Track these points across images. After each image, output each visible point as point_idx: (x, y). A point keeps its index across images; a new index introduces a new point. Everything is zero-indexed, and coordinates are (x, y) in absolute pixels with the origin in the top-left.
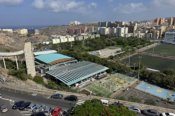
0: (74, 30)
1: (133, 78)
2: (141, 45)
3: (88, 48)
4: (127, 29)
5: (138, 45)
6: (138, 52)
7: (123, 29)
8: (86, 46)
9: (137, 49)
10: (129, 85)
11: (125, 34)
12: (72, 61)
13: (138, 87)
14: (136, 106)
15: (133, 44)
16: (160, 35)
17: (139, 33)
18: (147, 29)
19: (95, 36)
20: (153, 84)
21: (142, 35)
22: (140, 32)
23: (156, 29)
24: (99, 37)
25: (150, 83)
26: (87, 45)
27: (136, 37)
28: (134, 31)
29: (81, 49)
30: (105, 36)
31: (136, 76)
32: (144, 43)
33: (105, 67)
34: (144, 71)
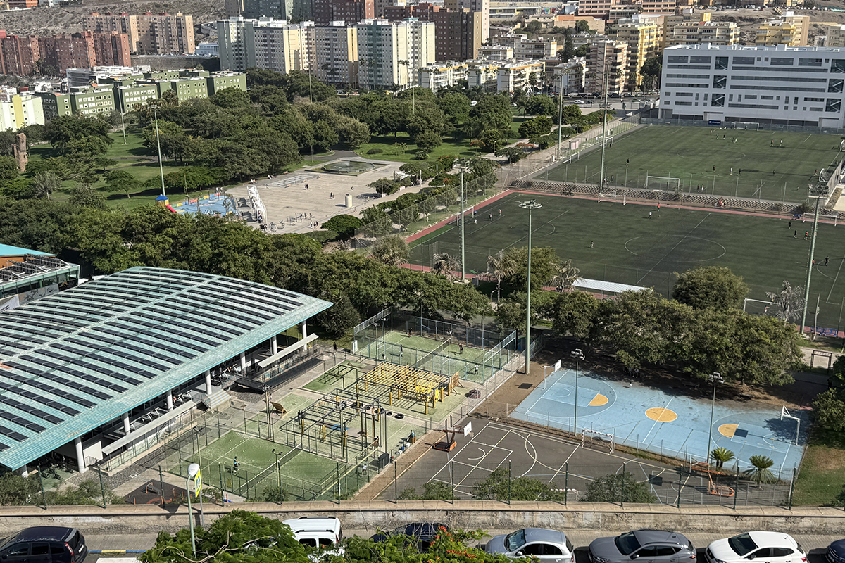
0: (34, 45)
1: (494, 352)
2: (523, 137)
3: (163, 171)
4: (429, 30)
5: (510, 135)
6: (513, 184)
7: (401, 35)
8: (145, 159)
9: (502, 163)
10: (474, 405)
11: (421, 70)
12: (36, 277)
13: (530, 410)
14: (541, 525)
15: (476, 134)
16: (633, 70)
17: (510, 61)
18: (555, 31)
19: (210, 83)
20: (622, 374)
21: (528, 71)
22: (510, 54)
23: (610, 32)
24: (244, 88)
25: (600, 374)
26: (148, 150)
27: (492, 86)
28: (477, 47)
29: (102, 182)
30: (282, 82)
31: (512, 337)
32: (545, 125)
33: (302, 298)
34: (560, 301)
